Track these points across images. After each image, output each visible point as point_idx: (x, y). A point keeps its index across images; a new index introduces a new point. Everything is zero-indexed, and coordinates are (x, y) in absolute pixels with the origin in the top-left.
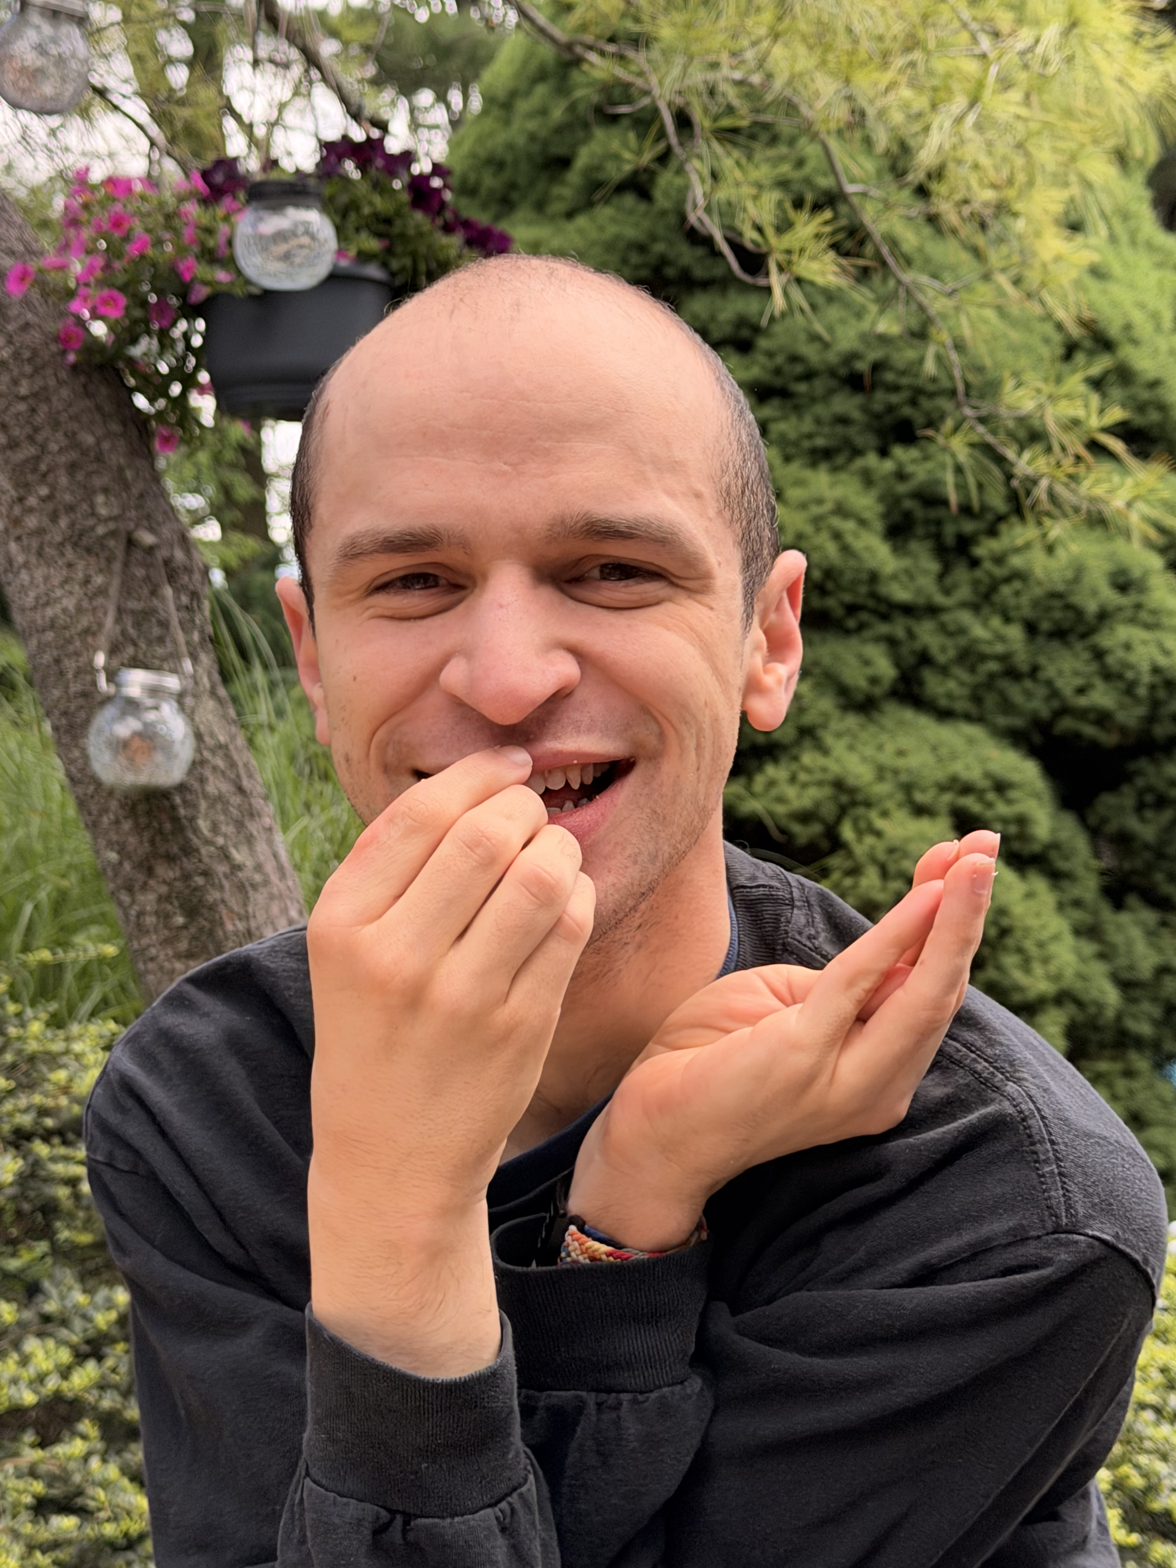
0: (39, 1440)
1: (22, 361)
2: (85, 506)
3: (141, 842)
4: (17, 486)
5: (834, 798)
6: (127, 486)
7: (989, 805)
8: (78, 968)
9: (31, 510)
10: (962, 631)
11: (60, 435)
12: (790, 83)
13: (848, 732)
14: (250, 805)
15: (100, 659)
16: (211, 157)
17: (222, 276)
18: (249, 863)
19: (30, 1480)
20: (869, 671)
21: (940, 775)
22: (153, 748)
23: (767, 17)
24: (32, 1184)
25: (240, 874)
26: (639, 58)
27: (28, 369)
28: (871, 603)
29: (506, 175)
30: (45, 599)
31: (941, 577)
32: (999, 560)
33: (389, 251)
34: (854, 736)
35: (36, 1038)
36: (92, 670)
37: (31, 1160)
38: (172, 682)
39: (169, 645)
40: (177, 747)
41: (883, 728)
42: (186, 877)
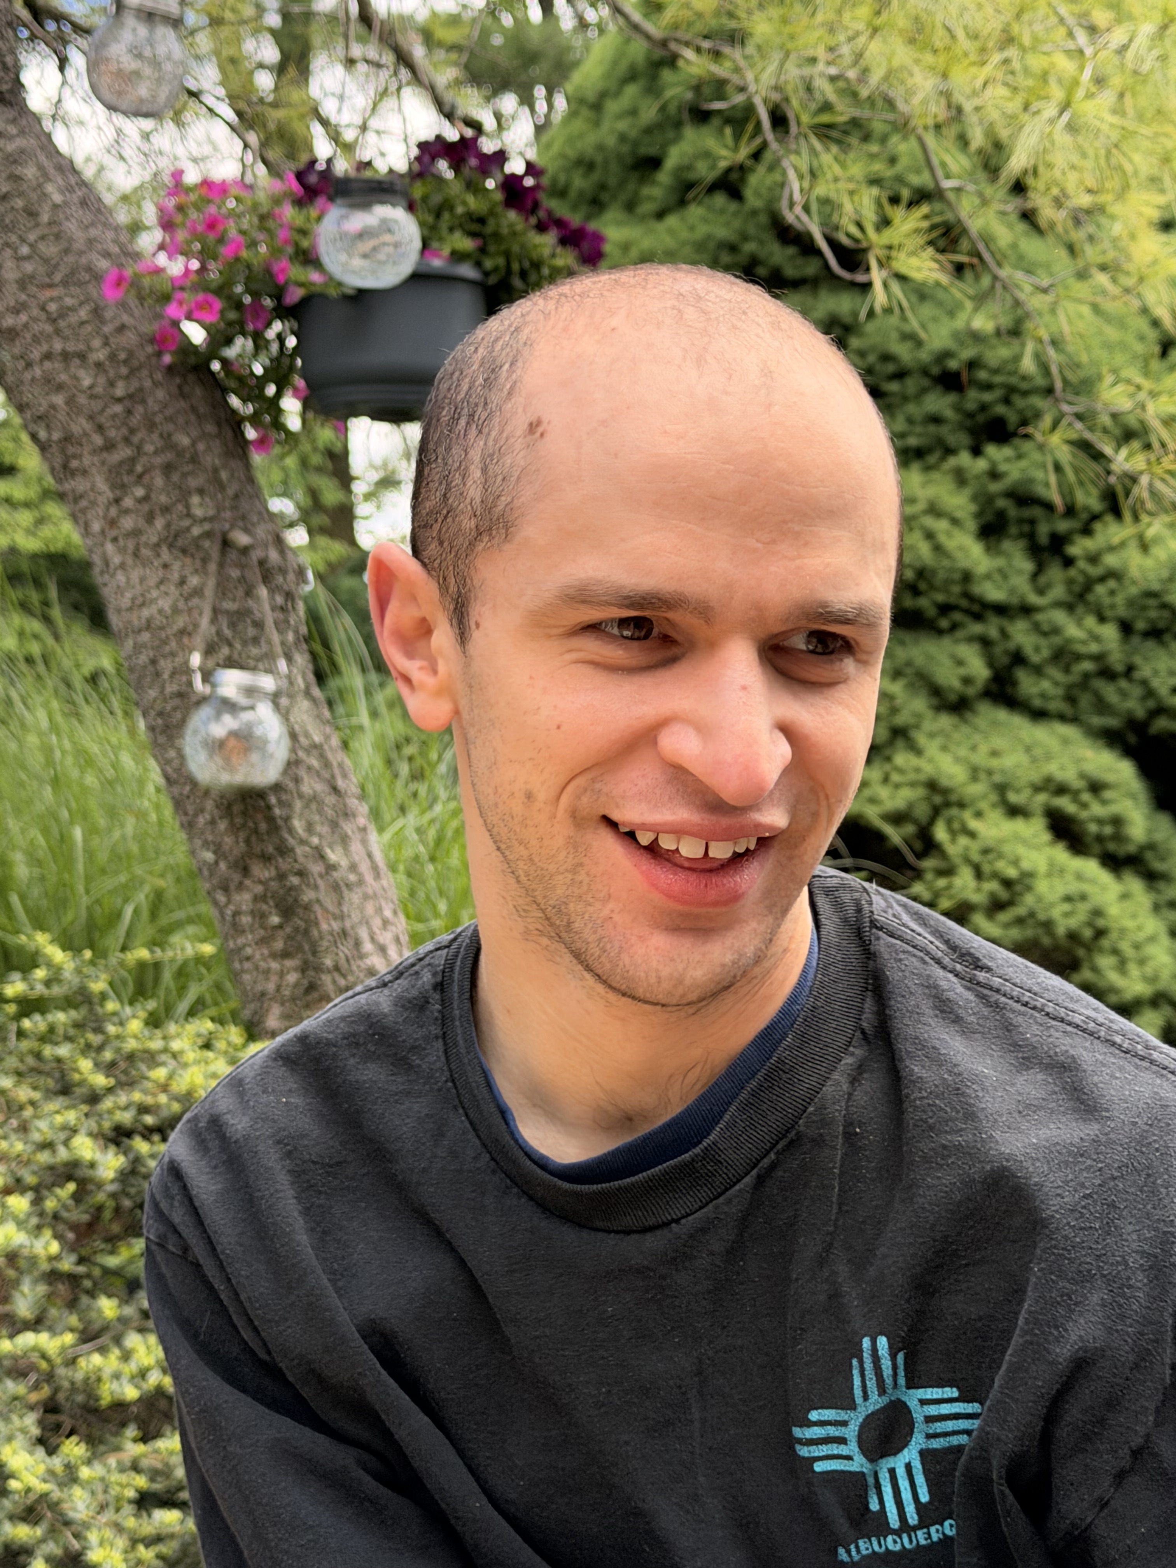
0: (140, 1435)
1: (118, 362)
2: (180, 507)
3: (237, 842)
4: (113, 487)
5: (928, 799)
6: (222, 487)
7: (1084, 806)
8: (175, 967)
9: (127, 512)
10: (1056, 631)
11: (155, 437)
12: (886, 78)
13: (941, 732)
14: (345, 805)
15: (196, 660)
16: (304, 158)
17: (315, 277)
18: (344, 863)
19: (133, 1474)
20: (962, 671)
21: (1035, 776)
22: (247, 750)
23: (864, 11)
24: (133, 1180)
25: (335, 874)
26: (735, 54)
27: (124, 371)
28: (964, 603)
29: (596, 176)
30: (141, 599)
31: (1035, 576)
32: (1094, 559)
33: (483, 250)
34: (948, 736)
35: (135, 1037)
36: (187, 671)
37: (131, 1156)
38: (268, 683)
39: (263, 644)
40: (271, 748)
41: (976, 729)
42: (282, 877)
